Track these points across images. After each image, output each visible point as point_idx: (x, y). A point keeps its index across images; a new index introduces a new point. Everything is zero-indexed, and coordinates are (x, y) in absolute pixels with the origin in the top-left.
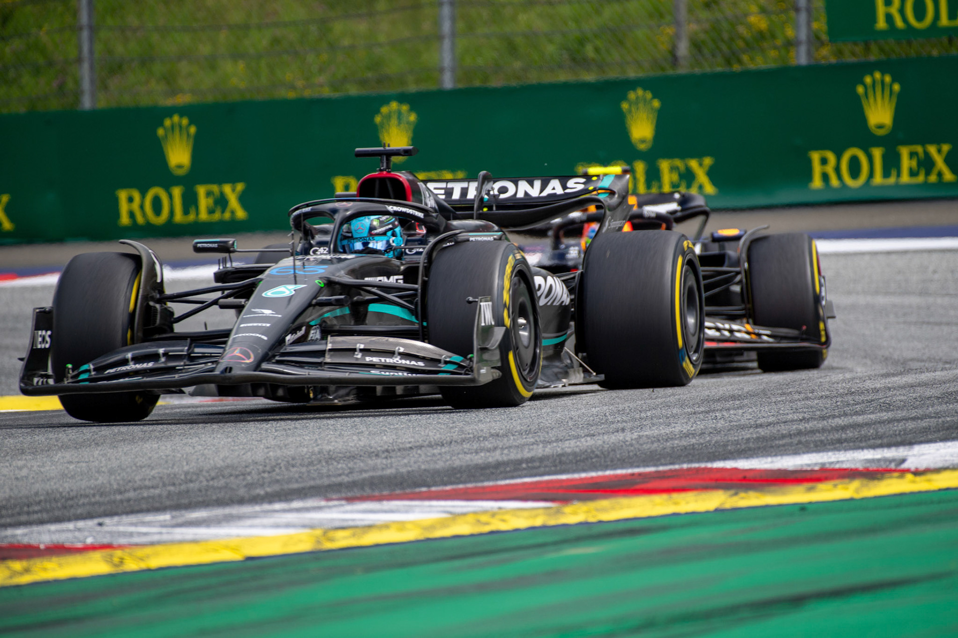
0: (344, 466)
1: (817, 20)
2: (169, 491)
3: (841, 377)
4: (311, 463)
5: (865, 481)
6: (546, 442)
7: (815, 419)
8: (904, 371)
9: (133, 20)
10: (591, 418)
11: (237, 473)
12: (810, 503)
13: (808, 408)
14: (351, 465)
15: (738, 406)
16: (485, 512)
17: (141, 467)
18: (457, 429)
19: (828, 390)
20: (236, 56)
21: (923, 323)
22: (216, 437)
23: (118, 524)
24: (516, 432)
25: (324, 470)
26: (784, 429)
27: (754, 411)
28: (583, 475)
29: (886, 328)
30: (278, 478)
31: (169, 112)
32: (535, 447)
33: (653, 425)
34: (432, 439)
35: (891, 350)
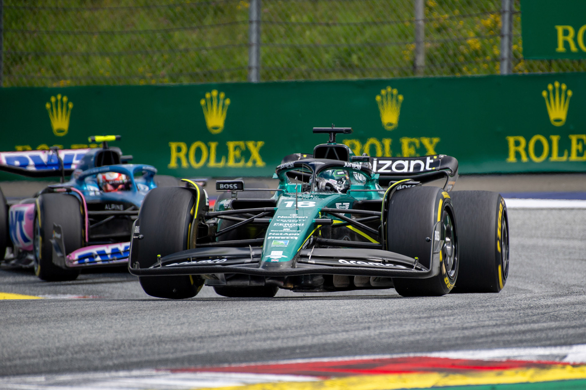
0: (170, 347)
1: (515, 44)
2: (45, 361)
3: (523, 296)
4: (147, 344)
5: (537, 370)
6: (314, 335)
7: (504, 325)
8: (568, 293)
9: (30, 25)
10: (347, 319)
11: (94, 349)
12: (499, 384)
13: (499, 317)
14: (175, 346)
15: (451, 314)
16: (269, 383)
17: (25, 343)
18: (251, 324)
19: (514, 305)
20: (104, 53)
21: (583, 260)
22: (80, 323)
23: (8, 382)
24: (293, 327)
25: (156, 350)
26: (482, 331)
27: (461, 318)
28: (340, 359)
29: (556, 263)
30: (123, 353)
31: (55, 92)
32: (306, 338)
33: (390, 325)
34: (233, 330)
35: (559, 278)
